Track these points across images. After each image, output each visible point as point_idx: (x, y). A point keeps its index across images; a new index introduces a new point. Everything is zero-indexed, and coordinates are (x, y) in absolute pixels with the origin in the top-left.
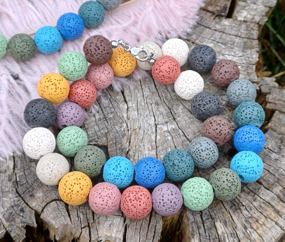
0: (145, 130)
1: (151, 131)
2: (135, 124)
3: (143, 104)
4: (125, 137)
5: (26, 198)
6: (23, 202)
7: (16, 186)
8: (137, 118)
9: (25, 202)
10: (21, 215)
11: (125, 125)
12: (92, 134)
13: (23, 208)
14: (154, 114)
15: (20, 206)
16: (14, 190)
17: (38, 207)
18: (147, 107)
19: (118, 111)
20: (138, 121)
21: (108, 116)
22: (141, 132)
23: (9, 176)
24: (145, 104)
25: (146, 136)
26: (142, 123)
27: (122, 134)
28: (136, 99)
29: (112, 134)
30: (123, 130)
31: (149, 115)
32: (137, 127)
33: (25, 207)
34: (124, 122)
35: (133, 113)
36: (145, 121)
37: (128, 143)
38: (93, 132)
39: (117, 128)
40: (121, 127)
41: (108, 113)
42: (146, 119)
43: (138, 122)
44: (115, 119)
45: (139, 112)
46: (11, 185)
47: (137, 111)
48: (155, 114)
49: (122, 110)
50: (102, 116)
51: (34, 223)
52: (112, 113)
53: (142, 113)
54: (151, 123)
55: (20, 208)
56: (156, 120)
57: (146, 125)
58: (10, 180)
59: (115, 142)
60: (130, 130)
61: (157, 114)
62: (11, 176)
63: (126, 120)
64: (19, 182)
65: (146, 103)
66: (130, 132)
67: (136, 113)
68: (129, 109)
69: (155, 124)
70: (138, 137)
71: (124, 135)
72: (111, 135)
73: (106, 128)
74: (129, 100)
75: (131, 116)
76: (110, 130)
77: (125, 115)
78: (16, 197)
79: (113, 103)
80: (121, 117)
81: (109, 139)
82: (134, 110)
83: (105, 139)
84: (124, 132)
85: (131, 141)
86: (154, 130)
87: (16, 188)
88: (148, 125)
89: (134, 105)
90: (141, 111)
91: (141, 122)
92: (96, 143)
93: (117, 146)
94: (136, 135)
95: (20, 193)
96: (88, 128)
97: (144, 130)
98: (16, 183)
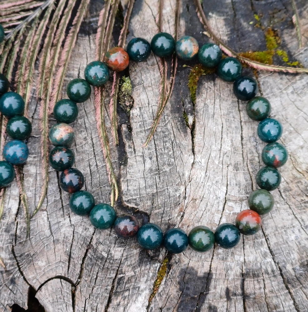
0: (209, 204)
1: (217, 208)
2: (196, 190)
3: (217, 162)
4: (178, 208)
5: (22, 264)
6: (17, 268)
7: (14, 242)
8: (202, 183)
9: (19, 269)
10: (11, 287)
11: (182, 189)
12: (134, 190)
13: (15, 279)
14: (227, 181)
15: (12, 273)
16: (9, 247)
17: (35, 283)
18: (221, 169)
19: (179, 163)
20: (202, 187)
21: (163, 168)
22: (203, 206)
23: (7, 224)
24: (219, 163)
25: (208, 214)
26: (207, 192)
27: (175, 202)
28: (209, 152)
29: (161, 197)
30: (178, 195)
31: (220, 181)
32: (198, 197)
33: (19, 278)
34: (183, 183)
35: (199, 174)
36: (212, 189)
37: (180, 217)
38: (135, 188)
39: (171, 190)
40: (176, 191)
41: (164, 164)
42: (215, 187)
43: (201, 190)
44: (171, 176)
45: (208, 174)
46: (7, 239)
47: (205, 172)
48: (229, 183)
49: (184, 164)
50: (154, 166)
51: (25, 303)
52: (169, 165)
53: (212, 176)
54: (220, 195)
55: (11, 276)
56: (228, 193)
57: (211, 196)
58: (7, 231)
59: (162, 212)
60: (187, 198)
61: (232, 183)
62: (10, 226)
63: (187, 181)
64: (19, 238)
65: (221, 163)
66: (186, 201)
67: (203, 174)
68: (194, 166)
69: (225, 198)
70: (196, 212)
71: (177, 204)
72: (159, 200)
73: (155, 187)
74: (199, 151)
75: (195, 177)
76: (160, 192)
77: (187, 174)
78: (10, 259)
79: (175, 149)
80: (181, 174)
81: (155, 205)
82: (201, 169)
83: (149, 203)
84: (178, 200)
85: (185, 217)
86: (221, 208)
87: (13, 245)
88: (215, 198)
89: (203, 161)
90: (210, 173)
91: (207, 190)
92: (136, 207)
93: (163, 219)
94: (193, 209)
95: (16, 255)
96: (130, 180)
97: (207, 204)
98: (14, 237)
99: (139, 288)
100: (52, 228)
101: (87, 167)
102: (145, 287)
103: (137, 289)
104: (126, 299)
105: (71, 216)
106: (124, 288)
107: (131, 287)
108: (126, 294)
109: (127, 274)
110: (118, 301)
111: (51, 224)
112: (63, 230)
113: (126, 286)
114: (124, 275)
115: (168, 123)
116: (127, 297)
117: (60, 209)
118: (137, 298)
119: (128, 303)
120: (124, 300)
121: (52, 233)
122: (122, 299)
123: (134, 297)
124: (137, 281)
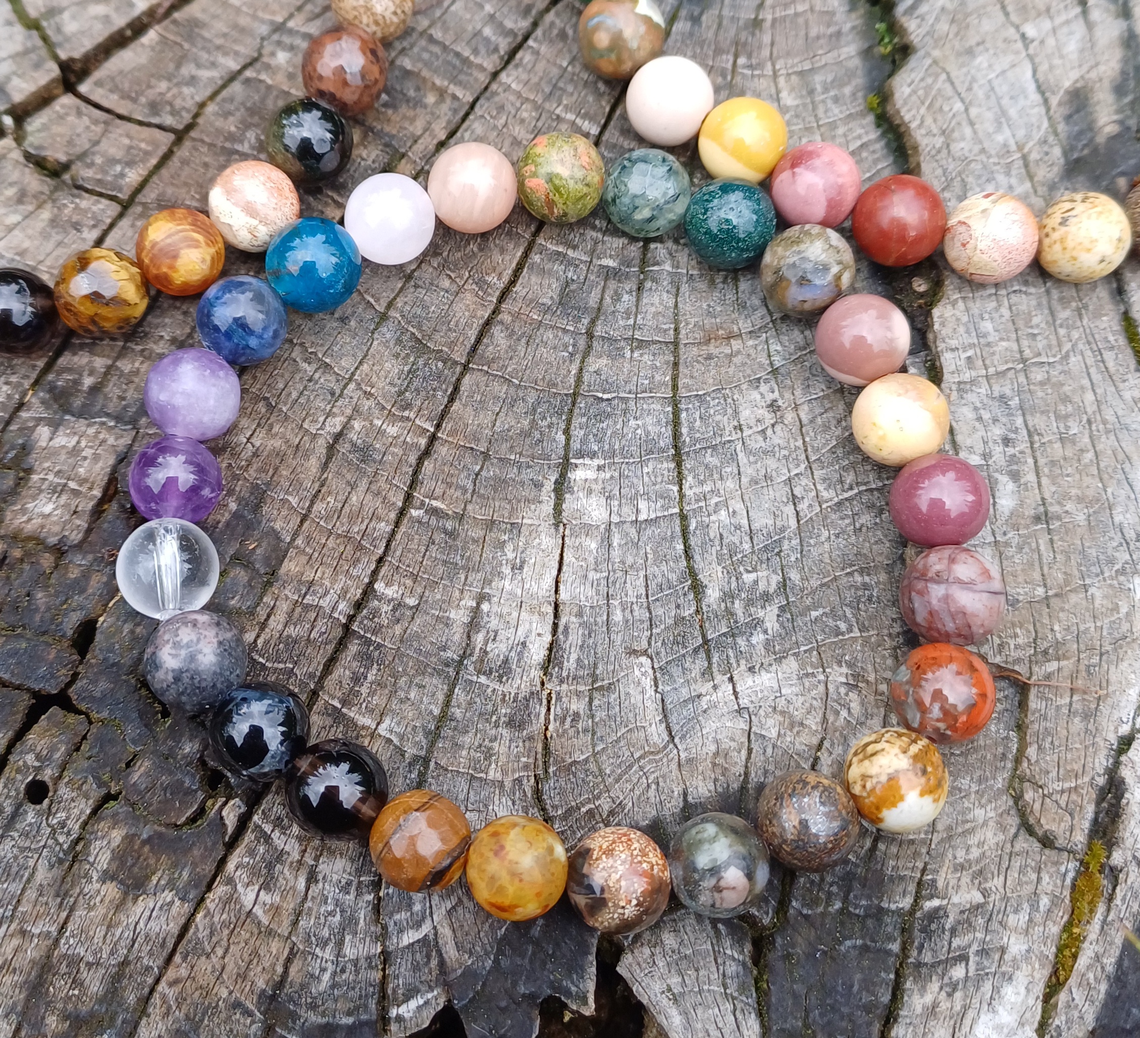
99: (1003, 950)
100: (673, 719)
101: (786, 504)
102: (1025, 947)
103: (997, 957)
104: (958, 995)
105: (735, 678)
106: (945, 949)
107: (975, 947)
108: (958, 972)
109: (955, 899)
110: (928, 999)
111: (668, 701)
112: (710, 726)
113: (954, 945)
114: (945, 902)
115: (1071, 354)
116: (960, 986)
117: (696, 651)
118: (996, 990)
119: (965, 1008)
120: (950, 995)
121: (672, 738)
122: (943, 993)
123: (987, 987)
124: (994, 925)
